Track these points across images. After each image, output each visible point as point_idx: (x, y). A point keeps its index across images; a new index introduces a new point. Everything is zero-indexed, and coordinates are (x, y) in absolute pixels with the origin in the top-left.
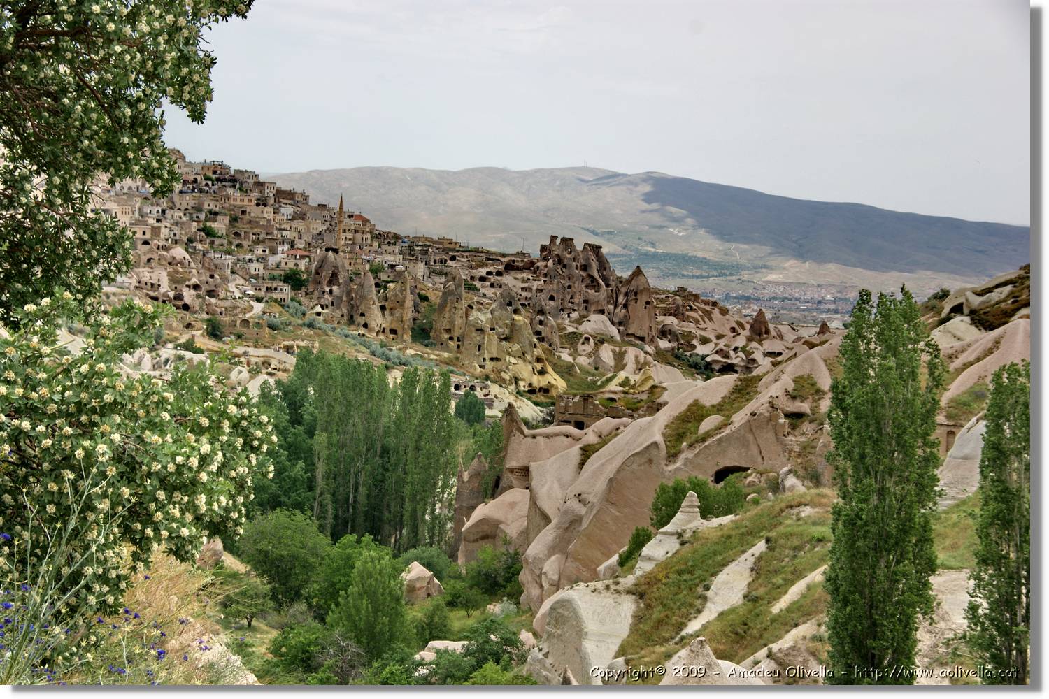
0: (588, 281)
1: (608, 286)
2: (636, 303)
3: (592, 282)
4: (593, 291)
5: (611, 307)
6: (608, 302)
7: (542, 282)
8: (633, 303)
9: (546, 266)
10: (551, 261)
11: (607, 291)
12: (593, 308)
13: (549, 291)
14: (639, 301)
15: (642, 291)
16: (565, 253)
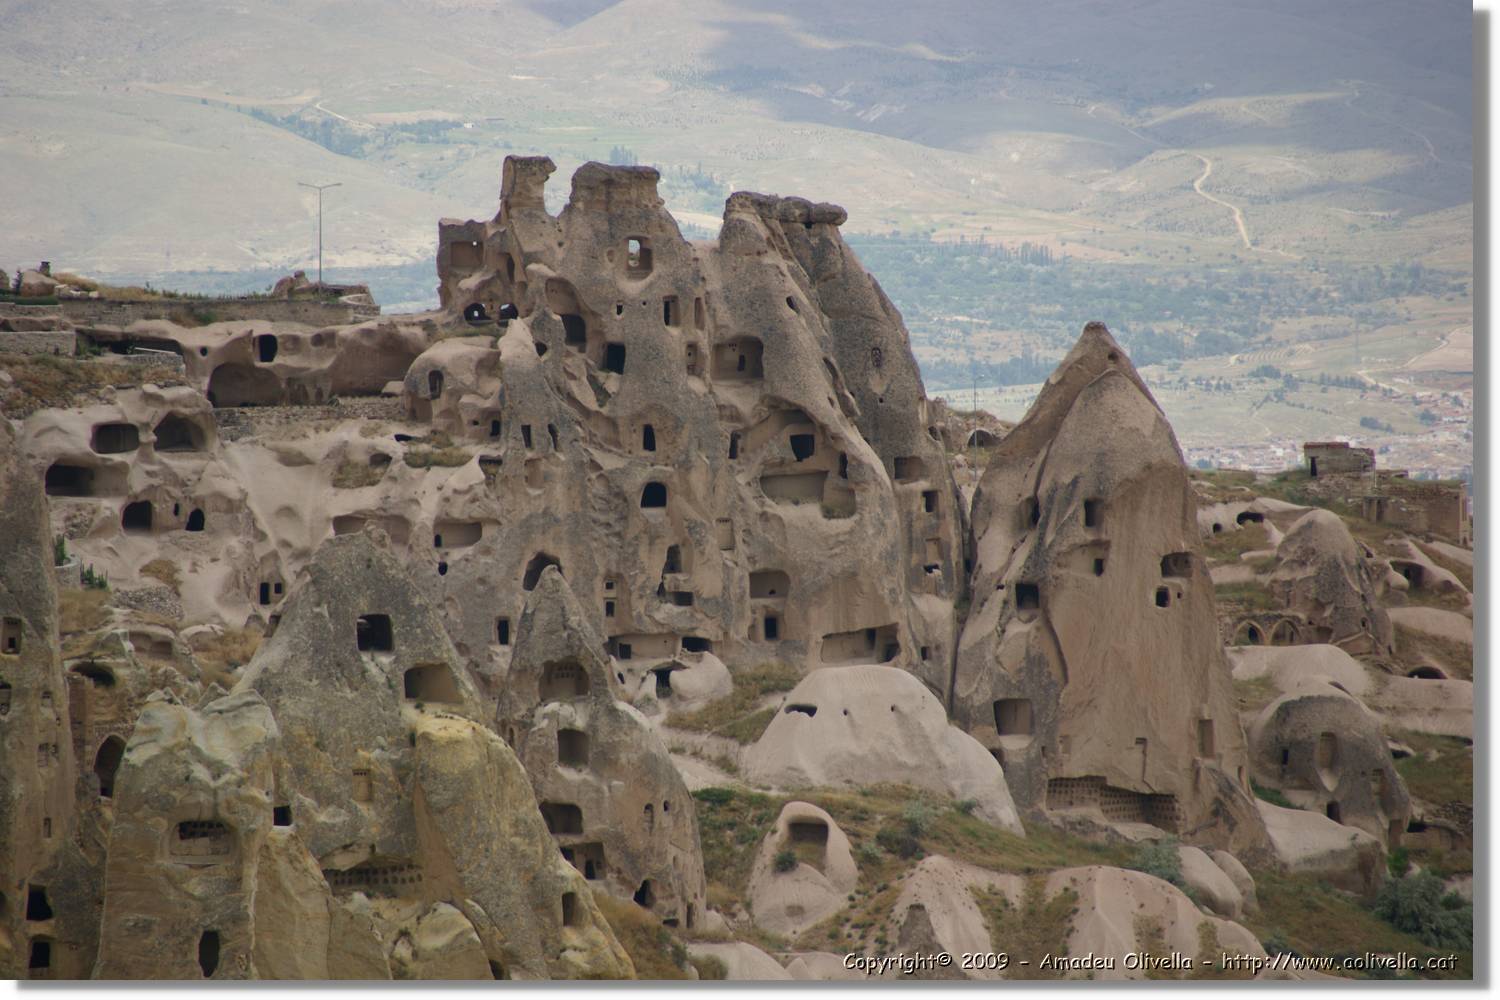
0: (776, 446)
1: (902, 467)
2: (1099, 567)
3: (802, 446)
4: (812, 511)
5: (939, 608)
6: (919, 577)
7: (473, 472)
8: (1079, 569)
9: (490, 365)
10: (519, 329)
11: (903, 499)
12: (820, 622)
13: (527, 527)
14: (1114, 560)
15: (1134, 488)
16: (607, 270)
